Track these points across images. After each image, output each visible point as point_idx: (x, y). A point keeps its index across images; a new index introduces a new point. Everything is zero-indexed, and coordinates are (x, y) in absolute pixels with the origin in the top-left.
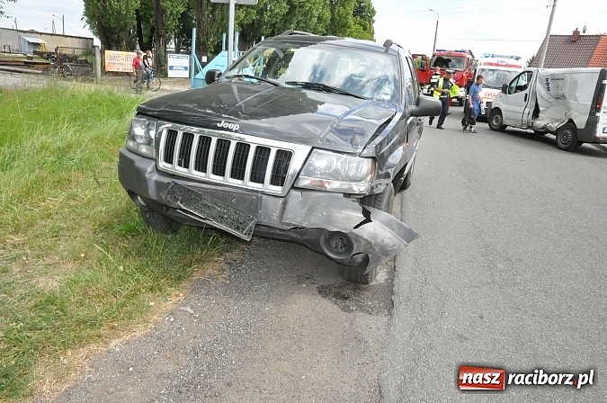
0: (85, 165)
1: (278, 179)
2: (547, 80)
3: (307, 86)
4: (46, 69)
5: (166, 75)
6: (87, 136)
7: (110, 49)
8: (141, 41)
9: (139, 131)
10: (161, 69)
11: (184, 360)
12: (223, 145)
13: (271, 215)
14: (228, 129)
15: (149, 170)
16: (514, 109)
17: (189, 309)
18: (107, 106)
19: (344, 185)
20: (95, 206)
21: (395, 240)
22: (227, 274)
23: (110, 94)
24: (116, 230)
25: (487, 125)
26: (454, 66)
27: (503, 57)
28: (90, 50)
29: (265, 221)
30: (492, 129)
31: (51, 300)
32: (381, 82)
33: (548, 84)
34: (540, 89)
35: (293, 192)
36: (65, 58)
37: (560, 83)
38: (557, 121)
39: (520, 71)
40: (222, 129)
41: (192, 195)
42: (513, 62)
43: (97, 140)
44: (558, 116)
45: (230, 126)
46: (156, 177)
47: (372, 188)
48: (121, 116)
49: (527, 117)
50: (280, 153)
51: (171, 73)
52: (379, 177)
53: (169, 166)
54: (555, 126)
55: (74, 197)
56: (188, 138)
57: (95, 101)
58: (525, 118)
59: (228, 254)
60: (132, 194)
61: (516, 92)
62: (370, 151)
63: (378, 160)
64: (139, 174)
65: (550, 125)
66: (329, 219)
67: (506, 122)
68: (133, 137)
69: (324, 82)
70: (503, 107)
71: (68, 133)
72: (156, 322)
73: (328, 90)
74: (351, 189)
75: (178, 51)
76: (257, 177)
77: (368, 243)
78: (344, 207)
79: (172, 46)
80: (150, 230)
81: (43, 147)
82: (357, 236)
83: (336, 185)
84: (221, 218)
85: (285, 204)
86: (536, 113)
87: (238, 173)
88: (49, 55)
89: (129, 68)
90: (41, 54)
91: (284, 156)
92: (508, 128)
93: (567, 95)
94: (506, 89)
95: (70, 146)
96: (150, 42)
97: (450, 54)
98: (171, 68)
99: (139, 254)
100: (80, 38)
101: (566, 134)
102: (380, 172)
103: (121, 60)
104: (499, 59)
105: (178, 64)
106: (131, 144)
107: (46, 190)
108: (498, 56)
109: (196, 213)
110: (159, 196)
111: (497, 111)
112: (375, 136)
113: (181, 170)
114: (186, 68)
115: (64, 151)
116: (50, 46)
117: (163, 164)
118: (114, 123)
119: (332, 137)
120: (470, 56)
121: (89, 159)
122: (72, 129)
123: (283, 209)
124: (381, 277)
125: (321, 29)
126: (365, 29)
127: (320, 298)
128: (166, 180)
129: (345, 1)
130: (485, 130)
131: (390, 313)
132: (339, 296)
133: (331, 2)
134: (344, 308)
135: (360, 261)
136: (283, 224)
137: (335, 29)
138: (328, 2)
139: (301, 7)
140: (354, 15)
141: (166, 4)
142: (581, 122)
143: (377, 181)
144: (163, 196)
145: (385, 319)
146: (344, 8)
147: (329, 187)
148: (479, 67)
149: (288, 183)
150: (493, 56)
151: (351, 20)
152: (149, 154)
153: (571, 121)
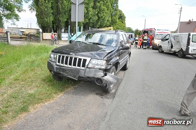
0: (39, 66)
1: (84, 66)
2: (174, 37)
4: (26, 39)
5: (61, 39)
6: (39, 58)
7: (45, 32)
8: (54, 30)
9: (52, 56)
10: (59, 38)
11: (62, 107)
12: (71, 58)
13: (82, 74)
14: (72, 55)
15: (54, 65)
16: (166, 46)
17: (63, 97)
18: (44, 49)
19: (99, 67)
20: (41, 76)
21: (113, 80)
22: (73, 90)
23: (44, 46)
24: (46, 81)
25: (158, 51)
26: (150, 33)
27: (163, 30)
28: (38, 33)
29: (81, 76)
30: (159, 52)
31: (32, 95)
33: (174, 38)
34: (172, 39)
35: (87, 69)
36: (31, 35)
37: (178, 38)
38: (178, 49)
39: (167, 34)
40: (71, 55)
41: (64, 70)
42: (166, 31)
43: (41, 59)
44: (178, 47)
45: (72, 54)
46: (56, 66)
47: (106, 67)
48: (48, 52)
49: (169, 48)
50: (84, 60)
51: (62, 39)
53: (59, 64)
54: (177, 50)
55: (36, 73)
56: (63, 57)
57: (41, 48)
58: (169, 49)
59: (74, 86)
60: (51, 71)
61: (166, 41)
62: (105, 58)
63: (108, 61)
64: (52, 66)
65: (176, 50)
66: (95, 75)
67: (163, 50)
68: (51, 57)
70: (162, 45)
71: (33, 57)
72: (56, 100)
74: (101, 68)
75: (65, 32)
76: (79, 65)
77: (106, 81)
78: (99, 72)
79: (63, 30)
80: (55, 80)
81: (27, 61)
82: (103, 79)
83: (97, 67)
84: (71, 75)
85: (85, 71)
86: (172, 47)
88: (27, 35)
89: (50, 38)
90: (24, 35)
91: (85, 61)
92: (164, 52)
93: (180, 41)
94: (163, 40)
95: (34, 61)
96: (56, 30)
97: (148, 29)
98: (63, 37)
99: (52, 86)
100: (36, 29)
101: (180, 53)
102: (108, 64)
103: (47, 36)
104: (162, 31)
105: (65, 36)
106: (50, 59)
107: (29, 71)
108: (162, 30)
109: (65, 74)
110: (57, 71)
111: (161, 47)
112: (107, 55)
113: (62, 65)
114: (67, 37)
115: (33, 62)
116: (27, 32)
117: (57, 63)
118: (46, 54)
120: (154, 30)
121: (39, 64)
122: (35, 56)
123: (85, 73)
124: (113, 91)
125: (108, 23)
126: (123, 23)
127: (96, 95)
128: (58, 67)
129: (116, 14)
130: (158, 52)
131: (113, 98)
132: (101, 95)
133: (111, 15)
134: (101, 98)
135: (105, 85)
136: (85, 76)
137: (113, 23)
138: (110, 15)
139: (102, 17)
140: (119, 19)
141: (61, 19)
142: (184, 49)
143: (108, 66)
144: (58, 71)
145: (112, 100)
146: (115, 17)
147: (95, 67)
148: (155, 34)
149: (86, 66)
150: (160, 30)
151: (118, 20)
152: (54, 61)
153: (182, 49)
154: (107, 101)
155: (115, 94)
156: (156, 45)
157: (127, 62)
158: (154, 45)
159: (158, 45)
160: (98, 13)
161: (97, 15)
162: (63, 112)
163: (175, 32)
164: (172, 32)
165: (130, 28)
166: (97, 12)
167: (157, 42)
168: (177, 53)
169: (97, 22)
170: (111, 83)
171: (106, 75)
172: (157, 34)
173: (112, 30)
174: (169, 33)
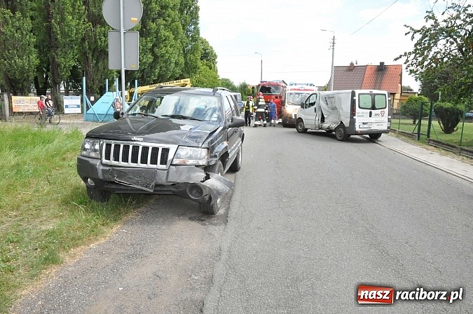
1: (164, 161)
2: (325, 98)
3: (173, 117)
5: (63, 112)
7: (17, 95)
8: (37, 87)
9: (88, 146)
10: (59, 107)
11: (128, 248)
12: (136, 148)
13: (162, 179)
14: (137, 141)
15: (98, 164)
16: (310, 119)
17: (124, 231)
19: (195, 163)
21: (223, 187)
25: (295, 130)
26: (274, 92)
27: (302, 84)
29: (160, 182)
30: (299, 132)
31: (54, 232)
32: (214, 110)
33: (326, 101)
34: (323, 104)
35: (171, 167)
37: (333, 100)
38: (335, 123)
39: (311, 93)
40: (135, 141)
41: (122, 173)
42: (309, 87)
44: (336, 120)
45: (139, 139)
46: (101, 167)
47: (208, 162)
49: (318, 123)
50: (164, 149)
51: (66, 111)
52: (211, 157)
53: (108, 161)
54: (334, 126)
56: (117, 146)
58: (317, 123)
61: (309, 107)
62: (206, 145)
63: (210, 149)
64: (93, 167)
65: (332, 126)
66: (189, 178)
67: (306, 127)
68: (85, 150)
69: (182, 114)
70: (303, 117)
72: (109, 237)
73: (184, 118)
74: (199, 163)
75: (68, 93)
76: (154, 161)
77: (210, 189)
78: (196, 172)
82: (204, 186)
83: (191, 162)
84: (137, 183)
85: (168, 173)
86: (323, 119)
87: (144, 161)
91: (166, 151)
92: (308, 130)
93: (337, 107)
94: (303, 106)
97: (270, 84)
98: (67, 106)
101: (340, 131)
102: (212, 155)
103: (25, 103)
104: (300, 86)
105: (73, 103)
106: (84, 153)
108: (299, 84)
109: (125, 182)
110: (105, 177)
111: (300, 120)
112: (207, 138)
113: (116, 163)
114: (78, 106)
117: (104, 161)
119: (187, 140)
120: (284, 85)
123: (168, 175)
124: (221, 212)
125: (178, 71)
126: (211, 68)
127: (190, 221)
128: (108, 168)
129: (194, 50)
130: (295, 133)
131: (226, 224)
132: (200, 220)
133: (184, 51)
134: (202, 225)
135: (207, 199)
136: (167, 182)
137: (188, 70)
138: (182, 52)
139: (162, 57)
140: (202, 59)
141: (60, 60)
142: (347, 123)
143: (211, 159)
144: (108, 177)
145: (223, 227)
146: (194, 55)
147: (188, 163)
148: (287, 92)
149: (169, 163)
150: (296, 84)
151: (199, 63)
152: (96, 156)
153: (342, 122)
154: (215, 229)
155: (226, 216)
156: (291, 118)
157: (238, 154)
158: (287, 117)
159: (294, 117)
160: (154, 46)
161: (152, 50)
162: (134, 255)
163: (325, 89)
164: (320, 89)
165: (227, 80)
166: (150, 45)
167: (291, 110)
168: (332, 131)
169: (151, 68)
170: (219, 193)
171: (207, 177)
172: (291, 94)
173: (188, 87)
174: (315, 90)
